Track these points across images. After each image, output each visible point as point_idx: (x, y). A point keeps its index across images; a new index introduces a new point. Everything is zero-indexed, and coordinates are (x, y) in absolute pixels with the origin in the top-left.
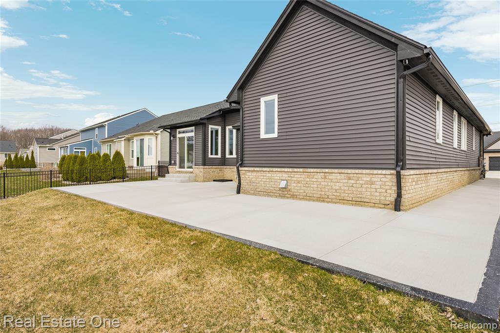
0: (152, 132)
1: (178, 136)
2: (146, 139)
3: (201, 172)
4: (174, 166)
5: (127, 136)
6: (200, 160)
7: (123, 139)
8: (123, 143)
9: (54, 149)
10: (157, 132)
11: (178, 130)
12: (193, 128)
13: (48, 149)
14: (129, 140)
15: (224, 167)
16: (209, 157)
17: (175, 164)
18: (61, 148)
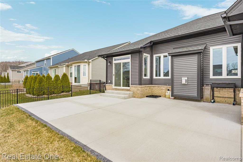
0: (86, 60)
1: (114, 62)
2: (82, 65)
3: (139, 90)
4: (111, 85)
5: (67, 64)
6: (137, 81)
7: (64, 66)
8: (64, 68)
9: (21, 72)
10: (89, 61)
11: (114, 58)
12: (130, 55)
13: (17, 72)
14: (68, 66)
15: (152, 86)
16: (144, 78)
17: (111, 83)
18: (24, 71)
